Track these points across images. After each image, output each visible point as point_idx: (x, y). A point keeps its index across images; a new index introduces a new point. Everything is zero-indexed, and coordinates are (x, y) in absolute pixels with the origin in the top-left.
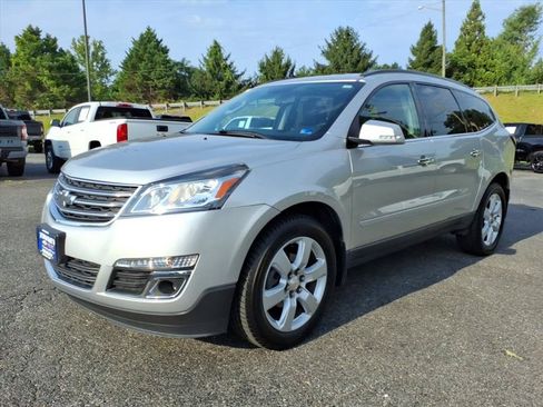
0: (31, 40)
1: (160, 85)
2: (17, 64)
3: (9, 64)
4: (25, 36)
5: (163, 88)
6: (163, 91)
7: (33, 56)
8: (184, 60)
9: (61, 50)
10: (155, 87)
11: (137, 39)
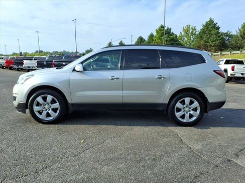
0: (161, 30)
1: (213, 45)
2: (155, 40)
3: (153, 40)
4: (159, 29)
5: (214, 46)
6: (214, 48)
7: (161, 36)
8: (228, 31)
9: (172, 33)
10: (210, 46)
11: (204, 24)
